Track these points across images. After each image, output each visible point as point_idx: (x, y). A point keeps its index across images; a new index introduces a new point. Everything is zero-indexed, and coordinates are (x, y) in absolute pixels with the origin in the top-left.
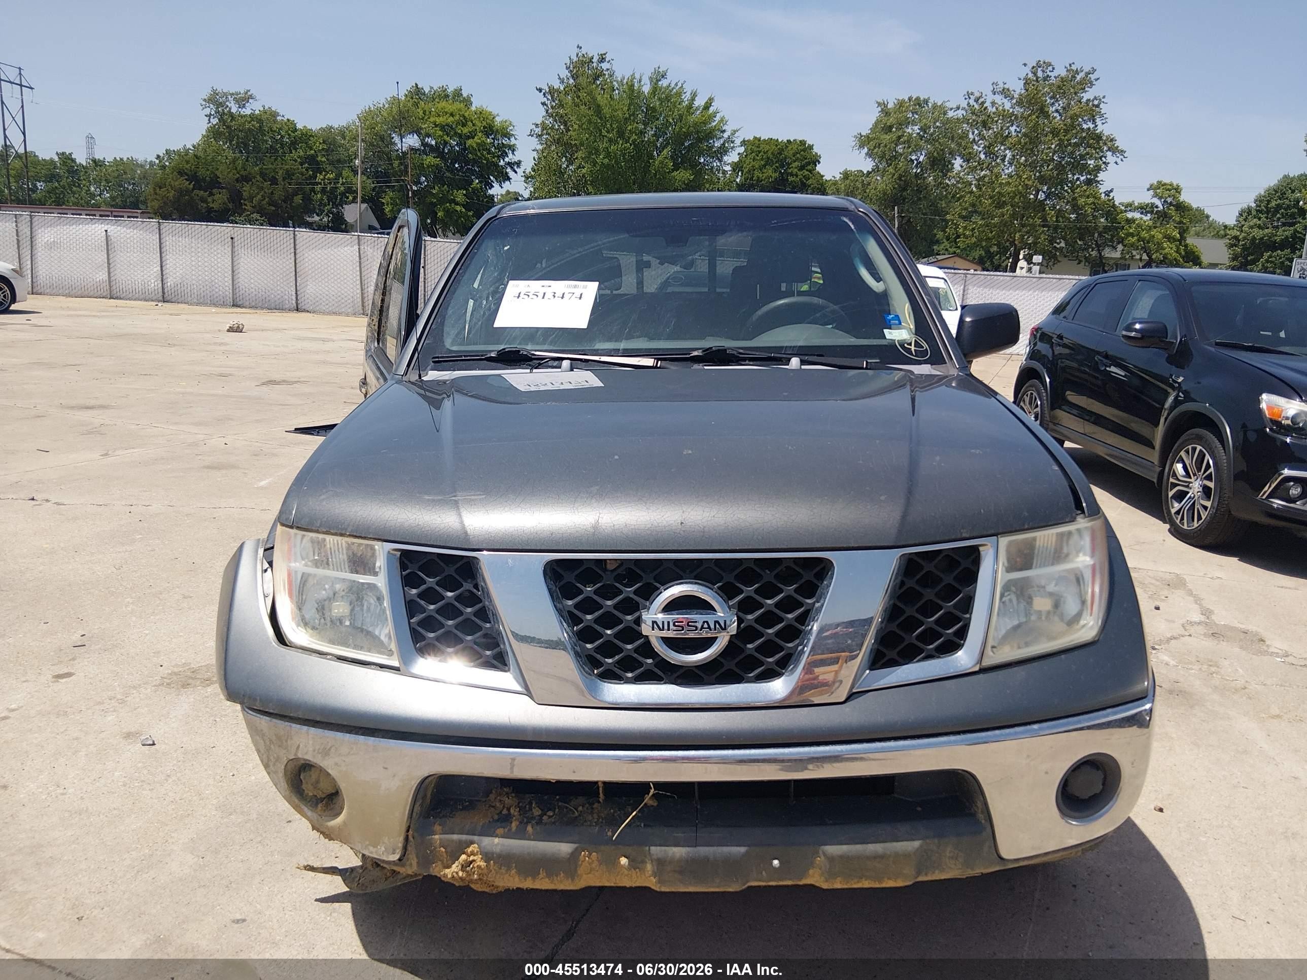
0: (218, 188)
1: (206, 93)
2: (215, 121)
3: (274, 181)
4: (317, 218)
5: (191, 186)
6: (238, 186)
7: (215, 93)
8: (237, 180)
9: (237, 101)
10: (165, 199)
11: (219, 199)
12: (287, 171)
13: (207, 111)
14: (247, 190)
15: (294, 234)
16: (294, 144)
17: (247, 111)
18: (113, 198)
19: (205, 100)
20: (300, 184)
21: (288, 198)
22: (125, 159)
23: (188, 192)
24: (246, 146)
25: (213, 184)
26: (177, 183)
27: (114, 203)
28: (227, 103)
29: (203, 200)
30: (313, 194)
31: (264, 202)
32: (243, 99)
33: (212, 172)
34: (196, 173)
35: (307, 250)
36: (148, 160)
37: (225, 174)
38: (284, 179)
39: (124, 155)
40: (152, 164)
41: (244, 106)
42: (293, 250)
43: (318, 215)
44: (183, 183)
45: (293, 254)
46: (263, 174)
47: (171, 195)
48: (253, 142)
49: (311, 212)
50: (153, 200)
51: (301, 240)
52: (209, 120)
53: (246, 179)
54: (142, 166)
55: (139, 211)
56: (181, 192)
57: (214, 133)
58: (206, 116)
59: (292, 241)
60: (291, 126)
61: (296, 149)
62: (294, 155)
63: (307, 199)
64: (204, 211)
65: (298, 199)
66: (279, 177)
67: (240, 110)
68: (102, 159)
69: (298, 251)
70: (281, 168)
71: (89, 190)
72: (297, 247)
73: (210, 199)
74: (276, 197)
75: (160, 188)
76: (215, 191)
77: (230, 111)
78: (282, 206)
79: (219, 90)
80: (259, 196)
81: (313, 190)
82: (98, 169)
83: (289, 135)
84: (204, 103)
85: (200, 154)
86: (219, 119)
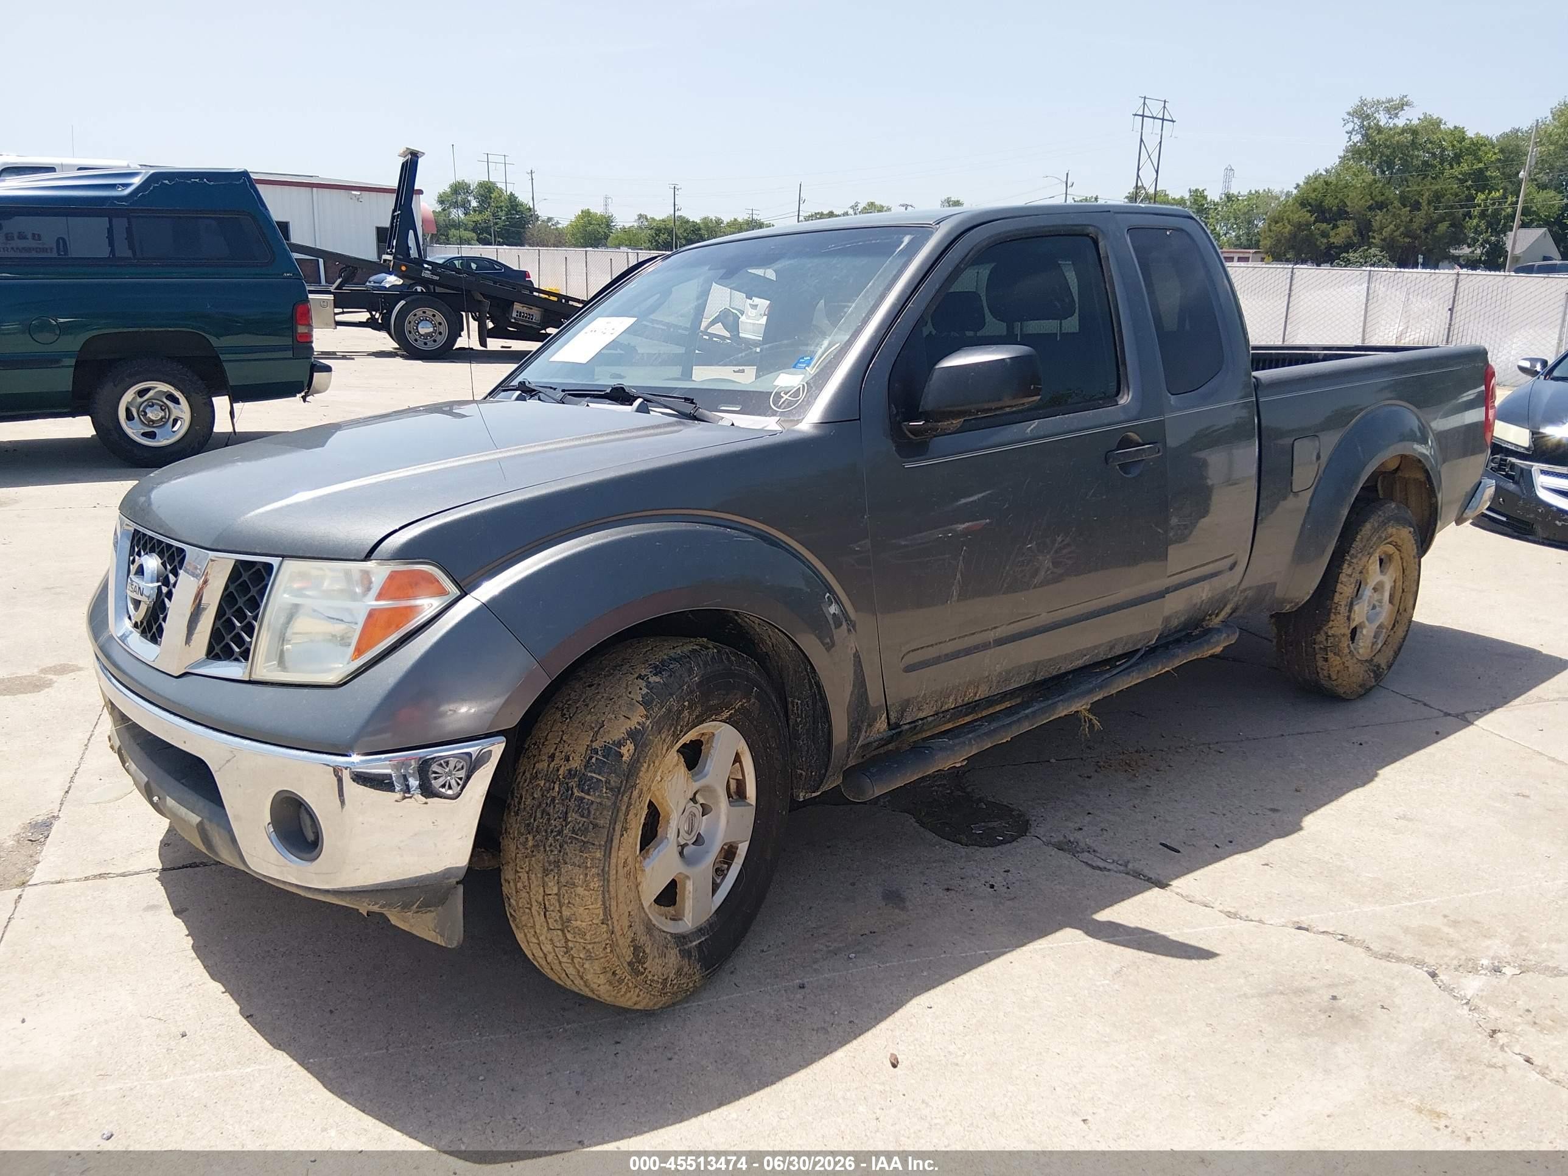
0: (1346, 218)
1: (1352, 103)
2: (1357, 138)
3: (1417, 206)
4: (1466, 250)
5: (1313, 219)
6: (1369, 214)
7: (1363, 103)
8: (1370, 208)
9: (1387, 110)
10: (1280, 236)
11: (1344, 231)
12: (1436, 192)
13: (1350, 126)
14: (1378, 218)
15: (1292, 272)
16: (1457, 158)
17: (1401, 122)
18: (1238, 237)
19: (1349, 114)
20: (1452, 207)
21: (1431, 226)
22: (1261, 192)
23: (1308, 224)
24: (1390, 165)
25: (1342, 214)
26: (1297, 216)
27: (1238, 243)
28: (1376, 115)
29: (1325, 235)
30: (1467, 219)
31: (1398, 233)
32: (1396, 108)
33: (1342, 201)
34: (1321, 202)
35: (1304, 291)
36: (1285, 191)
37: (1355, 202)
38: (1429, 203)
39: (1260, 186)
40: (1288, 194)
41: (1396, 115)
42: (1287, 292)
43: (1469, 247)
44: (1305, 216)
45: (1287, 297)
46: (1404, 200)
47: (1287, 230)
48: (1400, 159)
49: (1459, 242)
50: (1265, 238)
51: (1300, 278)
52: (1350, 137)
53: (1381, 206)
54: (1277, 198)
55: (1251, 251)
56: (1299, 226)
57: (1355, 153)
58: (1347, 132)
59: (1289, 280)
60: (1458, 134)
61: (1459, 164)
62: (1456, 171)
63: (1457, 225)
64: (1323, 247)
65: (1443, 227)
66: (1424, 202)
67: (1390, 121)
68: (1236, 193)
69: (1293, 293)
70: (1428, 190)
71: (1215, 229)
72: (1293, 287)
73: (1332, 233)
74: (1415, 226)
75: (1277, 222)
76: (1339, 223)
77: (1377, 125)
78: (1420, 237)
79: (1369, 99)
80: (1392, 226)
81: (1468, 215)
82: (1229, 204)
83: (1453, 146)
84: (1348, 117)
85: (1333, 179)
86: (1363, 136)
